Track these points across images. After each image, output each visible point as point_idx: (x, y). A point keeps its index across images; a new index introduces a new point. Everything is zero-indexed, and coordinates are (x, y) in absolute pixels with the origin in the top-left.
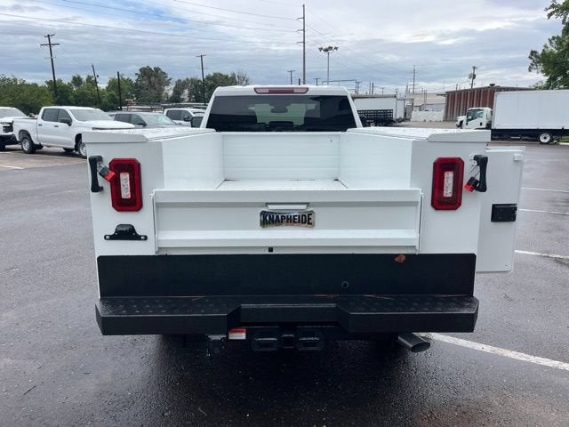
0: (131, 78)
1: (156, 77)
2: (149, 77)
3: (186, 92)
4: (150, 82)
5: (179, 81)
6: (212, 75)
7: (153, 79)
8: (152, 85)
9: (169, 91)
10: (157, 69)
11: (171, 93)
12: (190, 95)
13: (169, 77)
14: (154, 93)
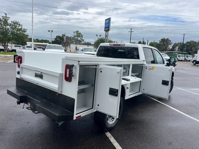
0: (157, 42)
1: (166, 42)
2: (164, 42)
3: (177, 47)
4: (164, 43)
5: (175, 43)
6: (189, 41)
7: (165, 43)
8: (164, 45)
9: (170, 47)
10: (167, 39)
11: (171, 48)
12: (178, 49)
13: (171, 42)
14: (164, 47)
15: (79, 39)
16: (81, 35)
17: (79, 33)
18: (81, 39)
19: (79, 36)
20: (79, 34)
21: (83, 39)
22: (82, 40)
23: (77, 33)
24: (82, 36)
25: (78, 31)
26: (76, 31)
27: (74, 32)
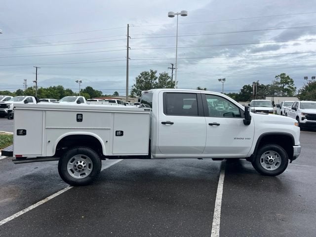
15: (286, 87)
16: (290, 80)
17: (286, 76)
18: (289, 87)
19: (287, 83)
20: (285, 79)
21: (294, 87)
22: (292, 88)
23: (282, 78)
24: (292, 82)
25: (284, 74)
26: (280, 74)
27: (276, 77)
